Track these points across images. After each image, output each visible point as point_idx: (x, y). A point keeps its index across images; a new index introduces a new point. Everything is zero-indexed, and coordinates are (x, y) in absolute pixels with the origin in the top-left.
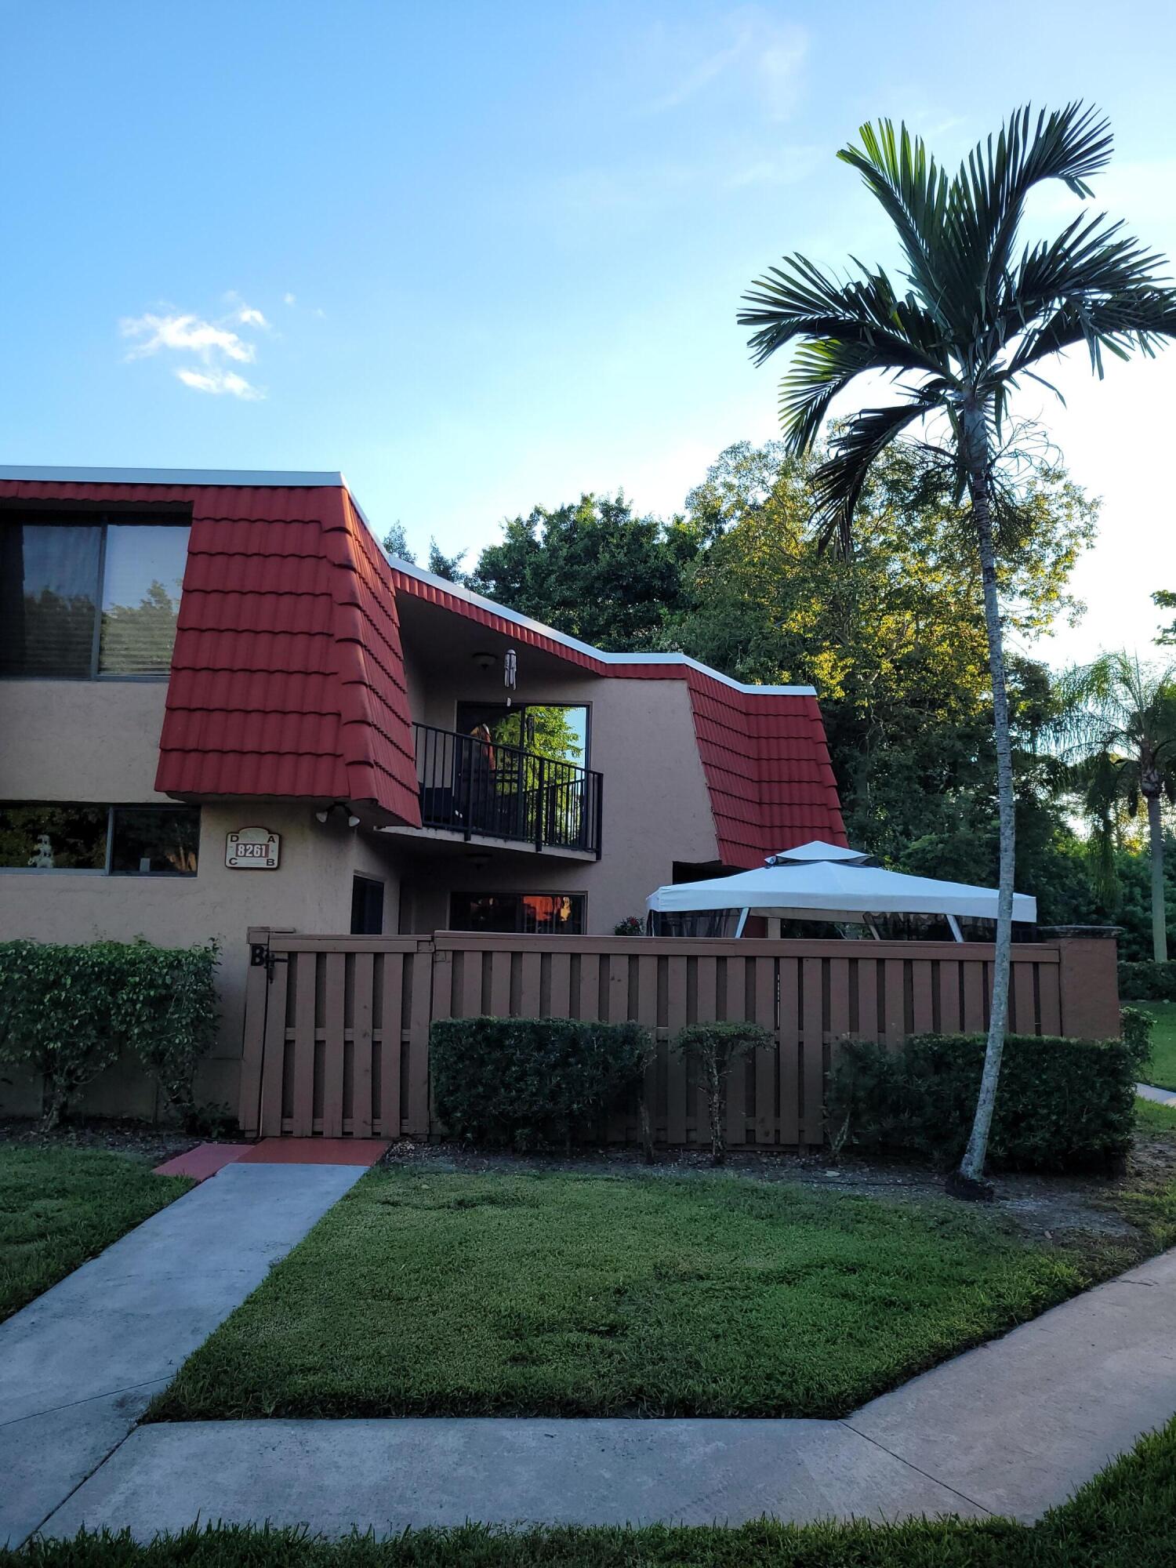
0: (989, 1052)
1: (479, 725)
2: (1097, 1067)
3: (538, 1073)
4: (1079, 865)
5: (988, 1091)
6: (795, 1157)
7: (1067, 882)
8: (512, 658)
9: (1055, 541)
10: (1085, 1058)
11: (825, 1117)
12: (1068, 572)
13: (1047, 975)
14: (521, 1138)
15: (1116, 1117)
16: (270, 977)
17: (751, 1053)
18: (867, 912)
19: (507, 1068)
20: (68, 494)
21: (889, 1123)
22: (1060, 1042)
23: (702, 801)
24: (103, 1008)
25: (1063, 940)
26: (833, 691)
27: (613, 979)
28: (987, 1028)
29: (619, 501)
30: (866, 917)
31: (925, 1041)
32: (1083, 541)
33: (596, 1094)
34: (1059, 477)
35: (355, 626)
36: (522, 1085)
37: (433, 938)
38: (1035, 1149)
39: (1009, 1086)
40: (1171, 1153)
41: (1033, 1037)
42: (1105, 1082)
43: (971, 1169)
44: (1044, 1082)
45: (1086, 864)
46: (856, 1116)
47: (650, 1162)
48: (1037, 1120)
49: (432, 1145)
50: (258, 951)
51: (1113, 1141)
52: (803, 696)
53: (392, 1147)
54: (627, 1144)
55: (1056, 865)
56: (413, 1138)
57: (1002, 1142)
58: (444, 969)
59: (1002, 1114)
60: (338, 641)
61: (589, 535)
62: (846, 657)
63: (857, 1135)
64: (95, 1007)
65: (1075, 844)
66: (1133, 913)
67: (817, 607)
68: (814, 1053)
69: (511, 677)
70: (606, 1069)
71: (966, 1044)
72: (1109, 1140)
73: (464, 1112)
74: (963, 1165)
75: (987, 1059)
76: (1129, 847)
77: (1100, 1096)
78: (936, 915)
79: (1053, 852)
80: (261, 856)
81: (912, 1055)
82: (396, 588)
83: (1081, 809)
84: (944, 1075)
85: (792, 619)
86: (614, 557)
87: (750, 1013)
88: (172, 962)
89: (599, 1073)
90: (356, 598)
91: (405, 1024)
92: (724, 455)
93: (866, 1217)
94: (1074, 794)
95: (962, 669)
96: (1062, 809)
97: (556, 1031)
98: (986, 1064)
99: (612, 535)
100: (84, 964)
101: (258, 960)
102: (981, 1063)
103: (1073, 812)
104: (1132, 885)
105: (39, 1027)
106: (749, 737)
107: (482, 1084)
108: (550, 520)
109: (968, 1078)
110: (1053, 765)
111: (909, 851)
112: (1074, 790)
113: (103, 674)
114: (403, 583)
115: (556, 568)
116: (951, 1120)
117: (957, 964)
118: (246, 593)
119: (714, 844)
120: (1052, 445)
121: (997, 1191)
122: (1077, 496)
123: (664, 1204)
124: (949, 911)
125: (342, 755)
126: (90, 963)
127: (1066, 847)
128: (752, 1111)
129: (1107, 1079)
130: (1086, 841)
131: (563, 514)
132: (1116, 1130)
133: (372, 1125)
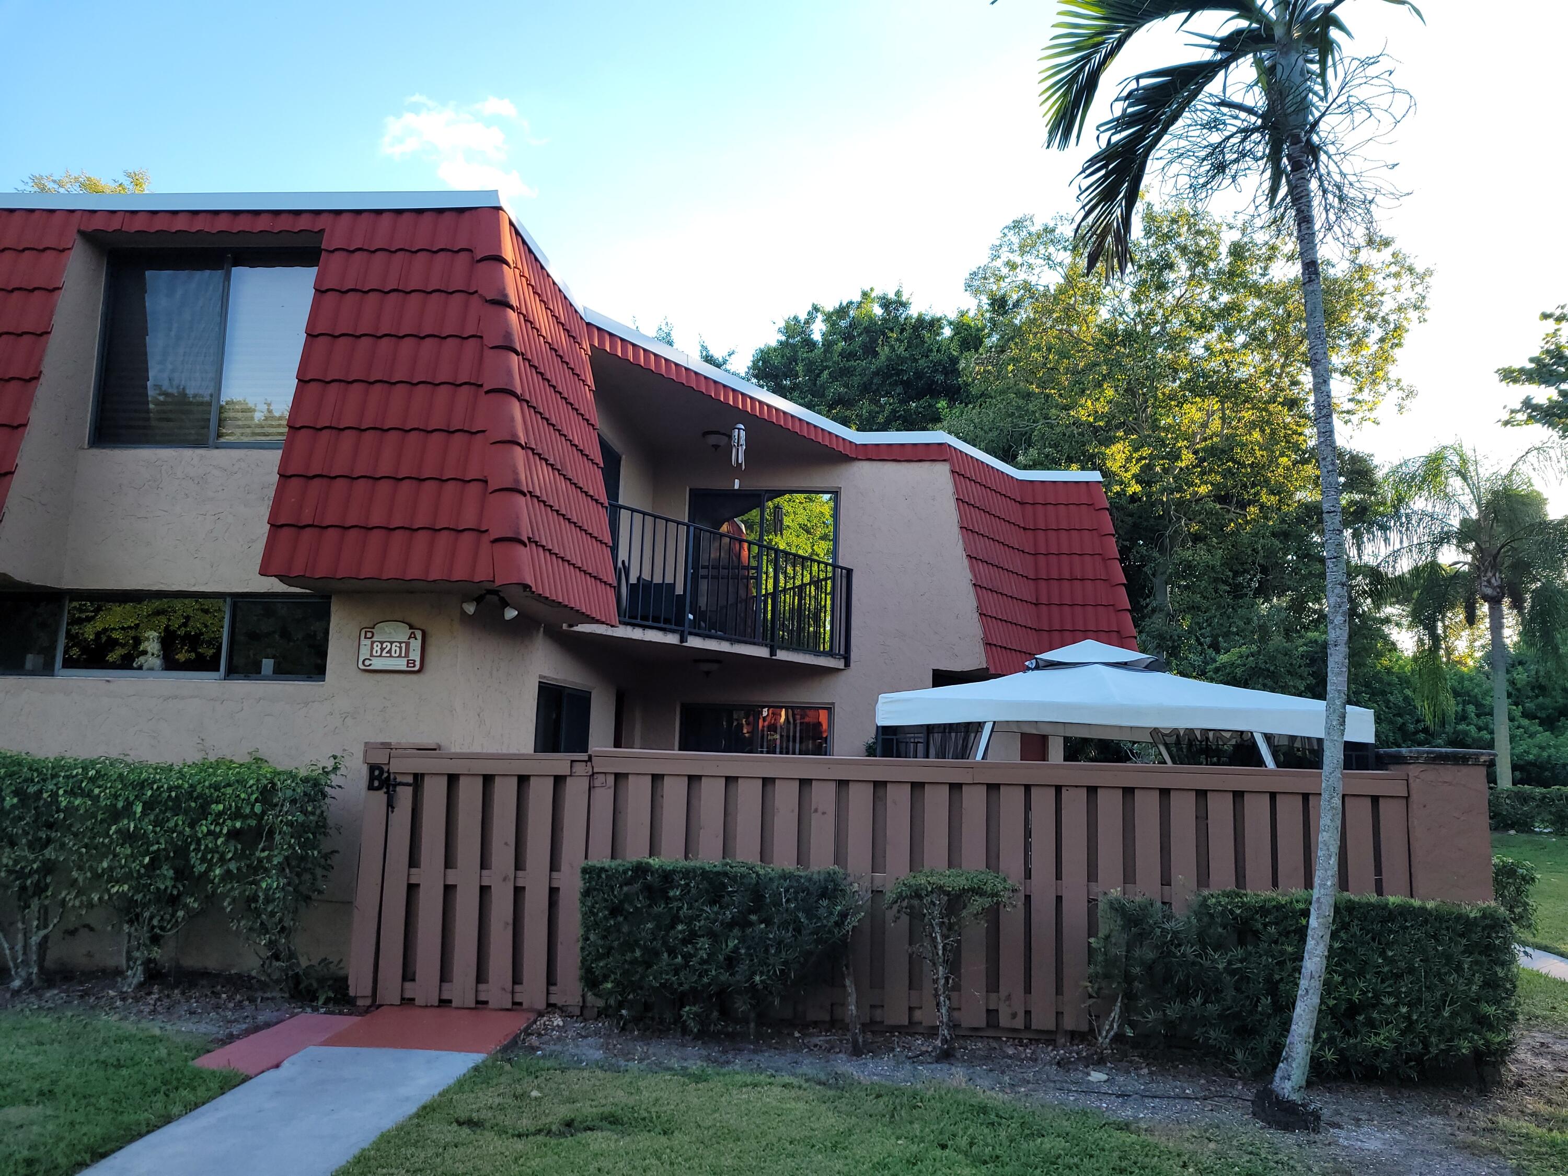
0: (1313, 922)
1: (730, 519)
2: (1464, 941)
3: (712, 934)
4: (1404, 681)
5: (1312, 977)
6: (1050, 1048)
7: (1391, 699)
8: (740, 434)
9: (1381, 314)
10: (1448, 929)
11: (1090, 997)
12: (1397, 351)
13: (1390, 812)
14: (688, 1016)
15: (1491, 1010)
16: (390, 805)
17: (993, 914)
18: (1155, 729)
19: (673, 926)
20: (180, 224)
21: (1174, 1010)
22: (1411, 906)
23: (967, 601)
24: (180, 843)
25: (1411, 767)
26: (1128, 485)
27: (816, 811)
28: (1309, 884)
29: (898, 294)
30: (1154, 734)
31: (1223, 901)
32: (1413, 314)
33: (785, 963)
34: (1386, 243)
35: (509, 373)
36: (689, 948)
37: (590, 757)
38: (1378, 1052)
39: (1341, 965)
40: (1557, 1048)
41: (1373, 898)
42: (1476, 962)
43: (1288, 1085)
44: (1390, 961)
45: (1412, 679)
46: (1130, 996)
47: (857, 1052)
48: (1379, 1013)
49: (585, 1020)
50: (377, 773)
51: (1488, 1043)
52: (1087, 482)
53: (535, 1022)
54: (835, 1024)
55: (1381, 681)
56: (563, 1010)
57: (1331, 1041)
58: (604, 797)
59: (1332, 1002)
60: (487, 392)
61: (867, 330)
62: (1143, 446)
63: (1133, 1025)
64: (170, 842)
65: (1399, 658)
66: (1466, 733)
67: (1110, 393)
68: (1076, 912)
69: (739, 455)
70: (798, 930)
71: (1279, 907)
72: (1482, 1042)
73: (617, 983)
74: (1277, 1079)
75: (1310, 932)
76: (1460, 662)
77: (1470, 982)
78: (1242, 732)
79: (1376, 667)
80: (400, 656)
81: (1206, 919)
82: (592, 346)
83: (1405, 622)
84: (1250, 948)
85: (1081, 406)
86: (894, 350)
87: (992, 859)
88: (266, 786)
89: (788, 935)
90: (512, 341)
91: (554, 866)
92: (1006, 231)
93: (1135, 1163)
94: (1397, 606)
95: (1273, 460)
96: (1387, 620)
97: (734, 879)
98: (1309, 938)
99: (892, 330)
100: (158, 788)
101: (376, 784)
102: (1302, 933)
103: (1398, 625)
104: (1465, 703)
105: (105, 864)
106: (1024, 529)
107: (639, 946)
108: (828, 317)
109: (1282, 953)
110: (1374, 574)
111: (1218, 664)
112: (1398, 602)
113: (222, 440)
114: (601, 341)
115: (830, 364)
116: (1260, 1009)
117: (1267, 797)
118: (381, 337)
119: (980, 649)
120: (1400, 91)
121: (1326, 1113)
122: (1407, 264)
123: (850, 1132)
124: (1257, 727)
125: (487, 531)
126: (166, 786)
127: (1391, 661)
128: (993, 985)
129: (1479, 958)
130: (1411, 655)
131: (842, 311)
132: (1491, 1028)
133: (513, 993)
